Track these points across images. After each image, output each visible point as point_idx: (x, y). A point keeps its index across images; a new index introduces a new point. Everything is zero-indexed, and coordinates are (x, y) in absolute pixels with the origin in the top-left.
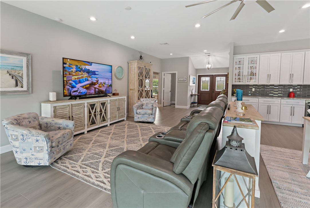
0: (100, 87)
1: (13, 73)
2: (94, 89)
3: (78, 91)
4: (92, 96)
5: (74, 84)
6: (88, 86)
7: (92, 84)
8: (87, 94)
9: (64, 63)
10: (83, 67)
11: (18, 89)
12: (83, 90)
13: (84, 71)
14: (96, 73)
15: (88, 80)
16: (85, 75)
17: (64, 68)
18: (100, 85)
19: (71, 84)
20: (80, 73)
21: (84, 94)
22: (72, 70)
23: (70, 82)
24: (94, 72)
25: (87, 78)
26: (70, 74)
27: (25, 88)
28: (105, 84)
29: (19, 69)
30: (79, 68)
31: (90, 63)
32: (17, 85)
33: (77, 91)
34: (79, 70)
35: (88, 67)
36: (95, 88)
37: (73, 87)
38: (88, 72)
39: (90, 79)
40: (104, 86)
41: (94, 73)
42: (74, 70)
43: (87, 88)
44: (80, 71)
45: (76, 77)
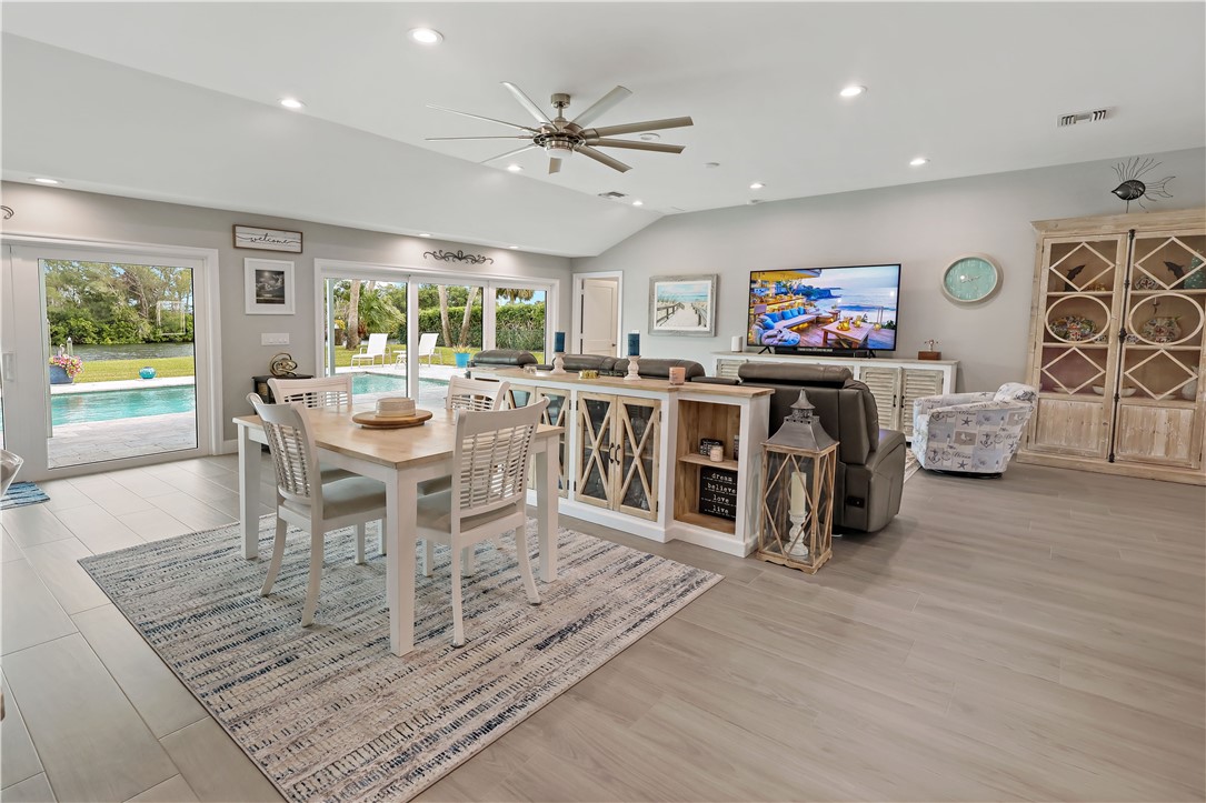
0: (842, 329)
1: (697, 306)
2: (822, 333)
3: (779, 337)
4: (815, 350)
5: (769, 321)
6: (806, 325)
7: (817, 322)
8: (801, 345)
9: (752, 282)
10: (795, 284)
11: (701, 328)
12: (791, 336)
13: (796, 293)
14: (833, 293)
15: (805, 313)
16: (800, 300)
17: (752, 290)
18: (846, 325)
19: (762, 321)
20: (786, 298)
21: (793, 344)
22: (767, 292)
23: (762, 317)
24: (828, 291)
25: (802, 307)
26: (762, 302)
27: (708, 329)
28: (864, 321)
29: (703, 299)
30: (785, 286)
31: (814, 271)
32: (700, 324)
33: (776, 336)
34: (783, 290)
35: (806, 282)
36: (826, 333)
37: (767, 327)
38: (808, 293)
39: (811, 309)
40: (859, 327)
41: (825, 294)
42: (772, 292)
43: (800, 331)
44: (786, 294)
45: (776, 307)
